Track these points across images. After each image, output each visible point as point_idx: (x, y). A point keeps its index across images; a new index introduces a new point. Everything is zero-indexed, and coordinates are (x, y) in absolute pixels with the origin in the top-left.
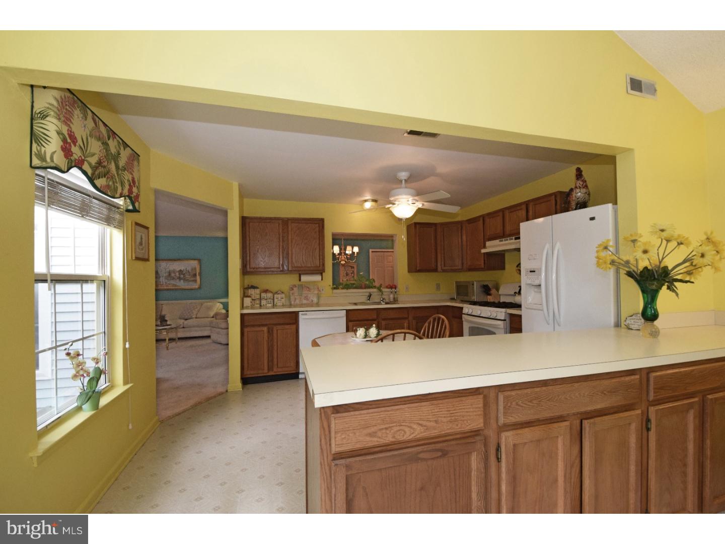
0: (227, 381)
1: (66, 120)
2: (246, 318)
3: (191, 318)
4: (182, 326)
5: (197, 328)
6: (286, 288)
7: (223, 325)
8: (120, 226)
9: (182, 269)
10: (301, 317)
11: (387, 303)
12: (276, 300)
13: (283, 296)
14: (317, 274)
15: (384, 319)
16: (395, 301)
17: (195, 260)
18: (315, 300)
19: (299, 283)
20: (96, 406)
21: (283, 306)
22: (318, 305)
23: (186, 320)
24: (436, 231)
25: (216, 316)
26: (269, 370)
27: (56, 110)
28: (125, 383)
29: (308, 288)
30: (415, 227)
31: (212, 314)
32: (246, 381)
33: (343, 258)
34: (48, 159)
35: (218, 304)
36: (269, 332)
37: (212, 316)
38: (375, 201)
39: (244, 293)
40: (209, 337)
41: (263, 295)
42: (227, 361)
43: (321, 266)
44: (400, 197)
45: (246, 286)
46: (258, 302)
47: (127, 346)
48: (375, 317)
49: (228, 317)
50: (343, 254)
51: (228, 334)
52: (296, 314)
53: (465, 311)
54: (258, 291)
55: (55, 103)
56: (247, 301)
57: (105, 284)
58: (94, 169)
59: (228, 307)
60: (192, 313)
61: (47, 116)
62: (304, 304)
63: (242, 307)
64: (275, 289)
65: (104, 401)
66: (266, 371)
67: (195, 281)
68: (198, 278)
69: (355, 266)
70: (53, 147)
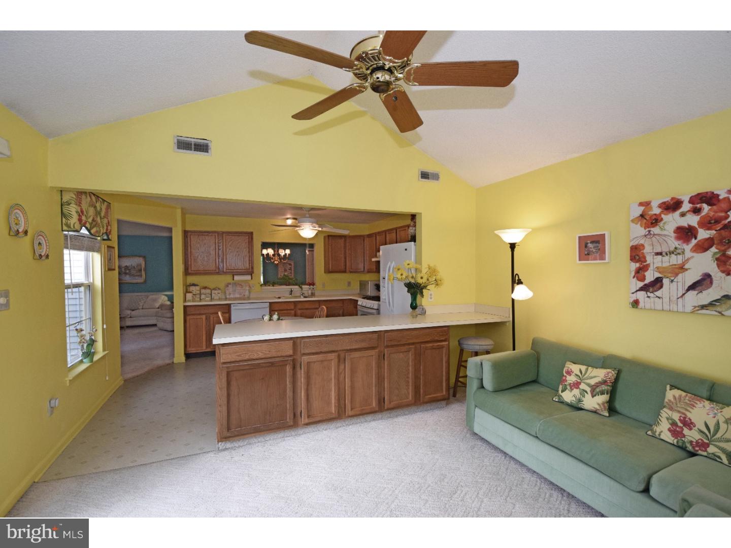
0: (173, 355)
1: (79, 204)
2: (188, 309)
3: (138, 309)
4: (129, 316)
5: (142, 318)
6: (222, 286)
7: (169, 315)
8: (98, 251)
9: (128, 265)
10: (233, 308)
11: (305, 297)
12: (213, 295)
13: (220, 291)
14: (248, 274)
15: (300, 309)
16: (313, 295)
17: (140, 256)
18: (247, 293)
19: (233, 281)
20: (92, 361)
21: (220, 299)
22: (249, 298)
23: (133, 310)
24: (345, 241)
25: (162, 306)
26: (207, 347)
27: (74, 200)
28: (104, 350)
29: (241, 285)
30: (329, 238)
31: (157, 305)
32: (188, 356)
33: (276, 259)
34: (72, 227)
35: (164, 296)
36: (206, 319)
37: (157, 307)
38: (294, 219)
39: (187, 289)
40: (155, 325)
41: (203, 291)
42: (172, 344)
43: (251, 269)
44: (304, 224)
45: (188, 284)
46: (198, 296)
47: (105, 327)
48: (293, 307)
49: (173, 308)
50: (276, 255)
51: (173, 322)
52: (229, 306)
53: (359, 303)
54: (198, 288)
55: (74, 197)
56: (189, 296)
57: (89, 287)
58: (91, 224)
59: (173, 300)
60: (139, 304)
61: (70, 204)
62: (238, 298)
63: (185, 300)
64: (212, 286)
65: (96, 358)
66: (204, 348)
67: (141, 276)
68: (143, 273)
69: (292, 264)
70: (74, 220)
